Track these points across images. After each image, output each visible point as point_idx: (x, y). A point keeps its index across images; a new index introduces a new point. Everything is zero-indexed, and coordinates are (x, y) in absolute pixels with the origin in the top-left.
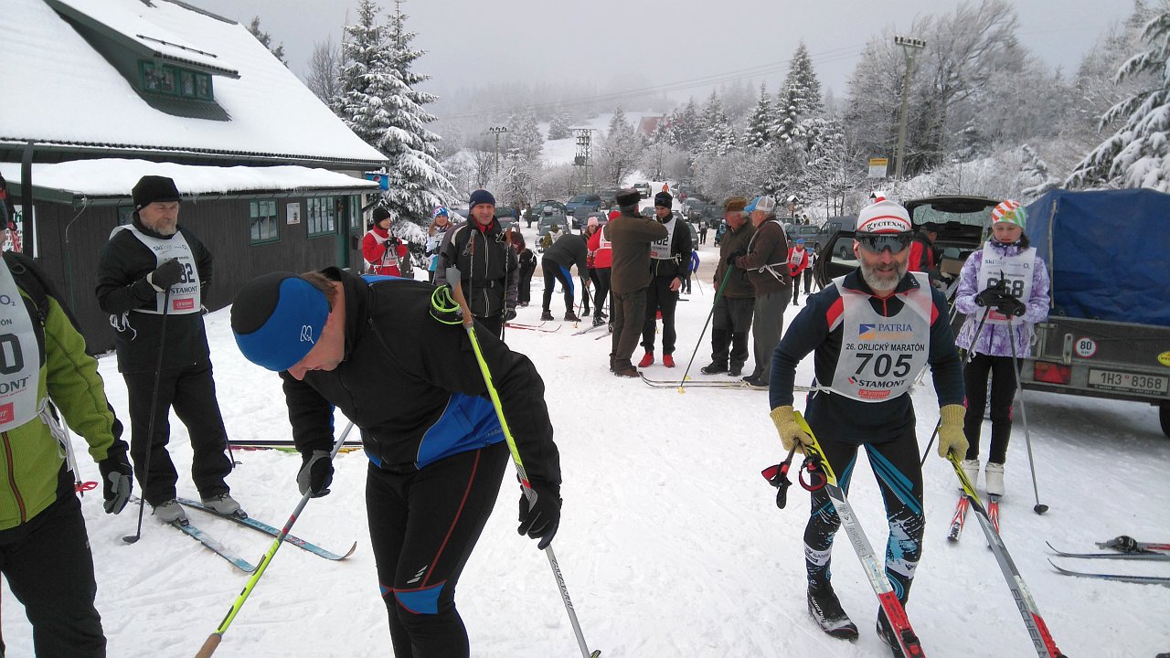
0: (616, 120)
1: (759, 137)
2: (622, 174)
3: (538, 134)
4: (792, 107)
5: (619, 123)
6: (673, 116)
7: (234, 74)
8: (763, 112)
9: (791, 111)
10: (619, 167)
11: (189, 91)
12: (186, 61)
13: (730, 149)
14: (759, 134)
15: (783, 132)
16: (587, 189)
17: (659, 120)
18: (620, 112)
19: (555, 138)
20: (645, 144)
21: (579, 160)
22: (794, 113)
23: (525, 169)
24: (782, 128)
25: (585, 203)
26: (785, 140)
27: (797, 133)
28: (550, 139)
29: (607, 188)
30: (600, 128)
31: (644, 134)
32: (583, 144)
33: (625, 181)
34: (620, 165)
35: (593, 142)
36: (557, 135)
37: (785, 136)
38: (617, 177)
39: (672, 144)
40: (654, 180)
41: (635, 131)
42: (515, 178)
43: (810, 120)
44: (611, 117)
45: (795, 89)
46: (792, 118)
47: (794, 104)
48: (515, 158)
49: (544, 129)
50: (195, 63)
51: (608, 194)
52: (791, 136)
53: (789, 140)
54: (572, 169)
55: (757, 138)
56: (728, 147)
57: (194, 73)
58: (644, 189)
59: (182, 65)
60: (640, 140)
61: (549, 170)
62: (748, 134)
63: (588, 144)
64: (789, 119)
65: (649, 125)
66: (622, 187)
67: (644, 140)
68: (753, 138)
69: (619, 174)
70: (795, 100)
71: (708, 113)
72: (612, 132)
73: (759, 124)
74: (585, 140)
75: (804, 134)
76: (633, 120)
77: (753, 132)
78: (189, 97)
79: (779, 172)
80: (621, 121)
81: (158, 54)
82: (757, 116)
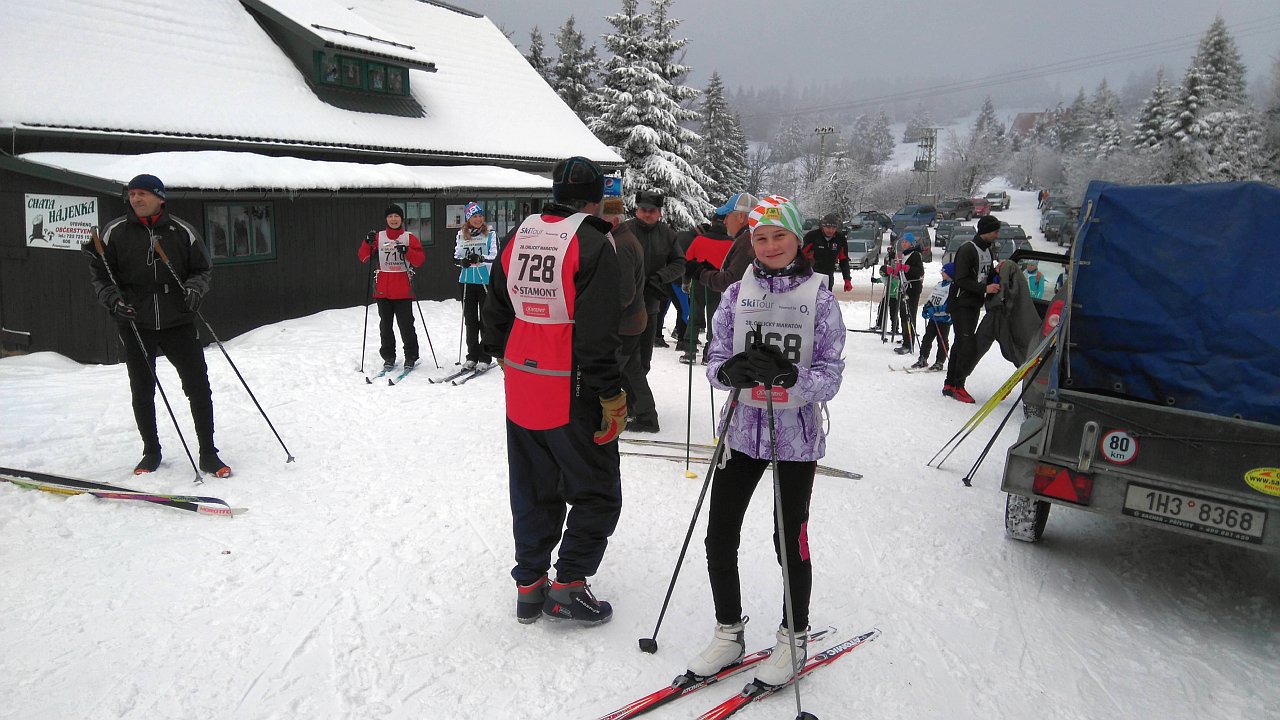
0: (984, 118)
1: (1151, 135)
2: (976, 181)
3: (891, 137)
4: (1192, 98)
5: (987, 122)
6: (1057, 111)
7: (431, 67)
8: (1159, 105)
9: (1191, 102)
10: (974, 173)
11: (379, 85)
13: (1113, 150)
14: (1151, 131)
15: (1178, 129)
16: (928, 198)
17: (1038, 117)
18: (988, 107)
20: (1017, 146)
21: (919, 165)
22: (1194, 105)
23: (848, 177)
24: (1176, 124)
25: (916, 215)
26: (1179, 138)
27: (1197, 129)
28: (904, 141)
29: (951, 198)
31: (1017, 133)
32: (926, 146)
33: (981, 190)
34: (974, 171)
35: (939, 143)
37: (1180, 133)
38: (970, 185)
40: (1022, 190)
41: (1007, 131)
42: (836, 186)
43: (1218, 114)
44: (977, 115)
45: (1198, 75)
46: (1192, 111)
47: (1196, 93)
48: (839, 163)
49: (897, 129)
50: (385, 56)
52: (1188, 133)
53: (1186, 139)
54: (910, 176)
55: (1149, 136)
56: (1111, 148)
57: (386, 66)
58: (999, 200)
59: (368, 58)
62: (1138, 132)
63: (931, 146)
64: (1187, 113)
65: (1026, 122)
67: (1016, 141)
68: (1142, 137)
69: (972, 181)
70: (1198, 88)
73: (1151, 120)
74: (928, 142)
75: (1207, 132)
77: (1144, 128)
80: (989, 118)
81: (330, 45)
82: (1150, 109)
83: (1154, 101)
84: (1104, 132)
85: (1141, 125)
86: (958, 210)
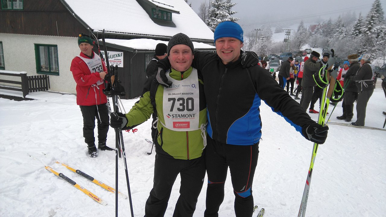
0: (300, 26)
1: (357, 32)
3: (271, 31)
4: (372, 21)
5: (301, 27)
6: (323, 24)
7: (178, 13)
8: (360, 23)
9: (371, 23)
10: (301, 43)
11: (165, 18)
12: (165, 9)
13: (345, 37)
15: (367, 31)
16: (288, 50)
17: (317, 26)
18: (302, 23)
19: (277, 33)
20: (311, 34)
21: (285, 40)
23: (266, 43)
24: (367, 29)
25: (286, 55)
26: (368, 33)
27: (373, 31)
28: (275, 33)
29: (295, 50)
30: (294, 29)
31: (311, 31)
32: (287, 35)
33: (302, 48)
35: (291, 34)
36: (278, 31)
38: (299, 46)
39: (321, 35)
40: (313, 48)
41: (307, 30)
42: (262, 46)
43: (379, 26)
44: (298, 25)
45: (374, 15)
46: (372, 25)
48: (263, 39)
49: (273, 29)
50: (168, 9)
51: (295, 52)
52: (370, 32)
53: (370, 34)
54: (282, 43)
57: (167, 12)
58: (309, 51)
59: (164, 10)
60: (309, 33)
61: (274, 44)
63: (289, 35)
64: (370, 26)
65: (313, 28)
66: (301, 50)
67: (310, 33)
68: (354, 33)
69: (300, 45)
70: (374, 19)
71: (337, 23)
72: (298, 30)
73: (357, 28)
74: (288, 33)
75: (376, 32)
76: (307, 26)
77: (354, 30)
78: (165, 20)
79: (364, 45)
80: (302, 26)
82: (357, 24)
83: (358, 22)
84: (342, 31)
85: (354, 29)
86: (298, 54)
